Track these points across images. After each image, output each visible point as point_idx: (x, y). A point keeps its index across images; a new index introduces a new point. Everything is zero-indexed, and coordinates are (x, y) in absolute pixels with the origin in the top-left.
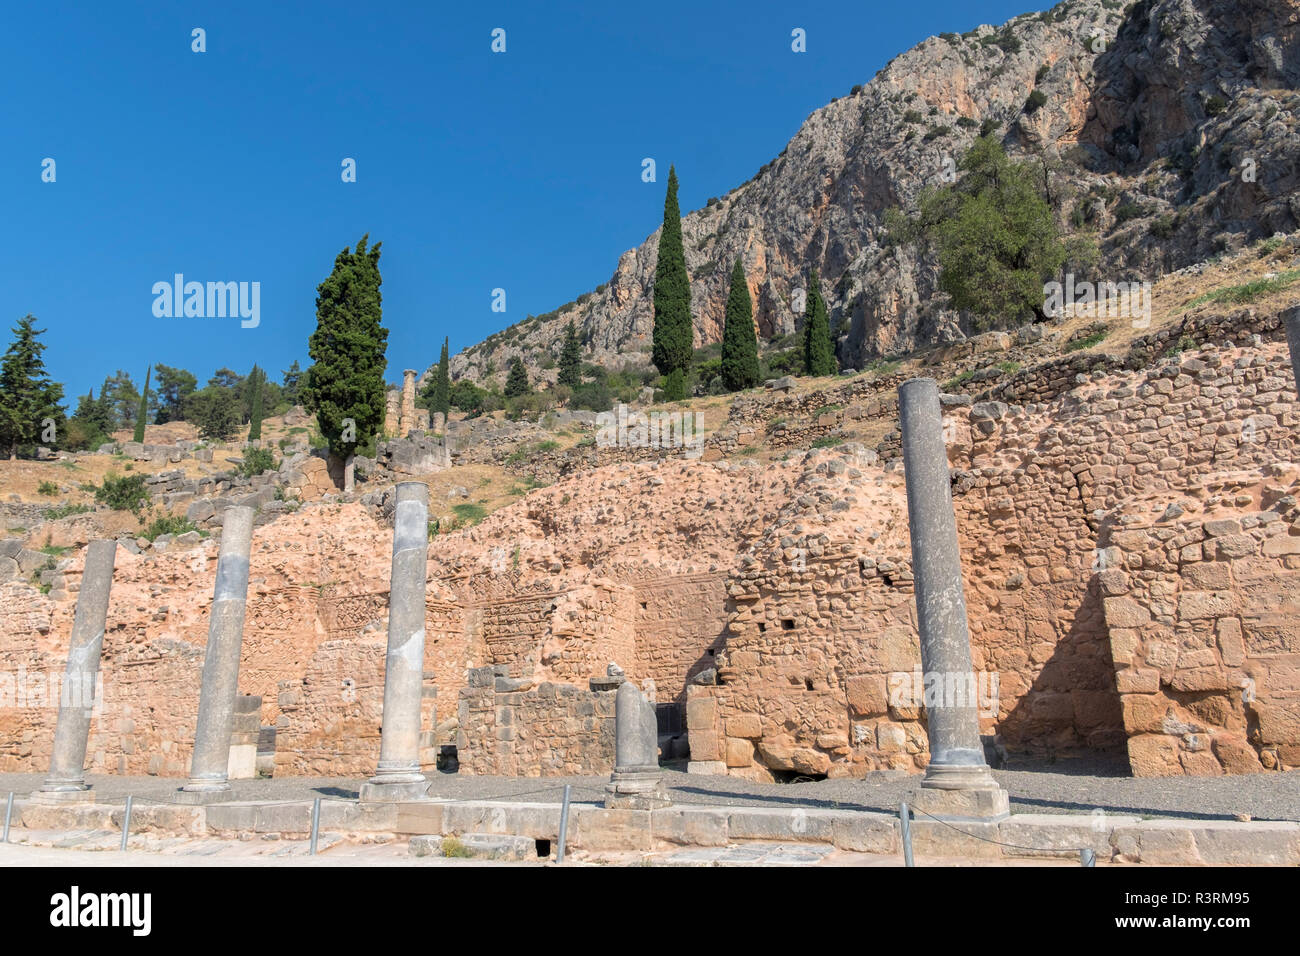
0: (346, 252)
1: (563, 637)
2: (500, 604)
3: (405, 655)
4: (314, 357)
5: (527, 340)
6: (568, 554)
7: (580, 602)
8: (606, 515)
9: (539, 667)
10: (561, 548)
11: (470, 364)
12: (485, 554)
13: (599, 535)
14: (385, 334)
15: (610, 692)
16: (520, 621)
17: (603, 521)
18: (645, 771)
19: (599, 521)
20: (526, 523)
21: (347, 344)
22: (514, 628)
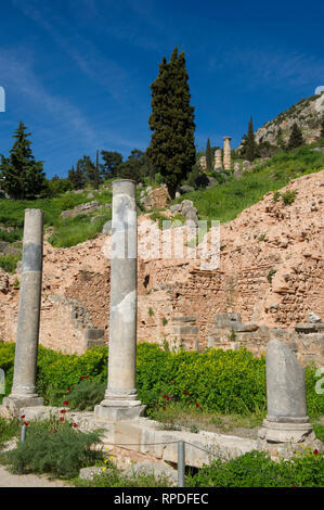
0: (165, 61)
1: (280, 293)
2: (248, 270)
3: (120, 310)
4: (152, 129)
5: (302, 114)
6: (291, 235)
7: (294, 269)
8: (317, 206)
9: (263, 314)
10: (287, 232)
11: (268, 133)
12: (238, 238)
13: (313, 220)
14: (193, 110)
15: (310, 335)
16: (261, 281)
17: (316, 210)
18: (292, 422)
19: (312, 210)
20: (264, 215)
21: (169, 118)
22: (256, 286)
